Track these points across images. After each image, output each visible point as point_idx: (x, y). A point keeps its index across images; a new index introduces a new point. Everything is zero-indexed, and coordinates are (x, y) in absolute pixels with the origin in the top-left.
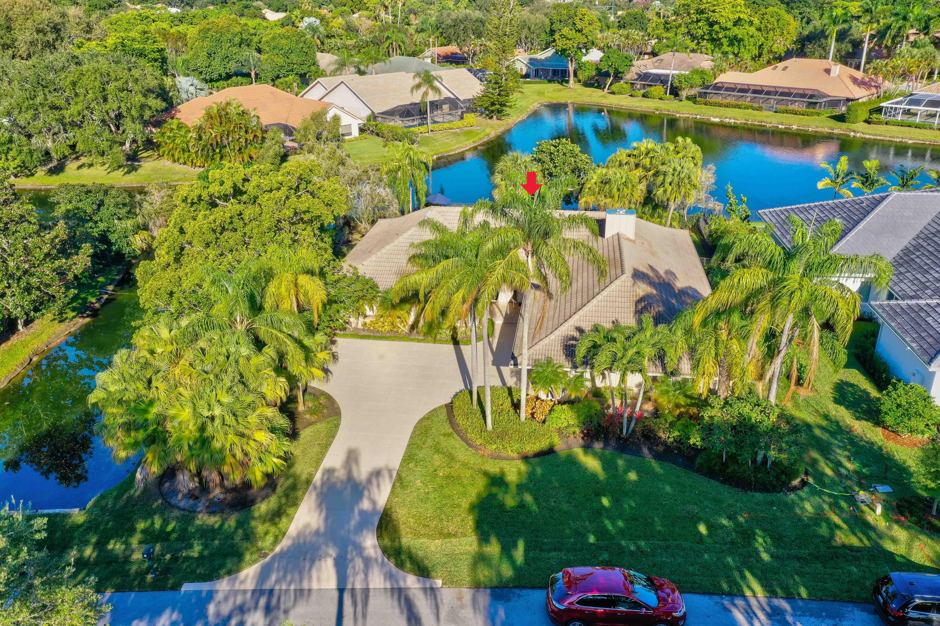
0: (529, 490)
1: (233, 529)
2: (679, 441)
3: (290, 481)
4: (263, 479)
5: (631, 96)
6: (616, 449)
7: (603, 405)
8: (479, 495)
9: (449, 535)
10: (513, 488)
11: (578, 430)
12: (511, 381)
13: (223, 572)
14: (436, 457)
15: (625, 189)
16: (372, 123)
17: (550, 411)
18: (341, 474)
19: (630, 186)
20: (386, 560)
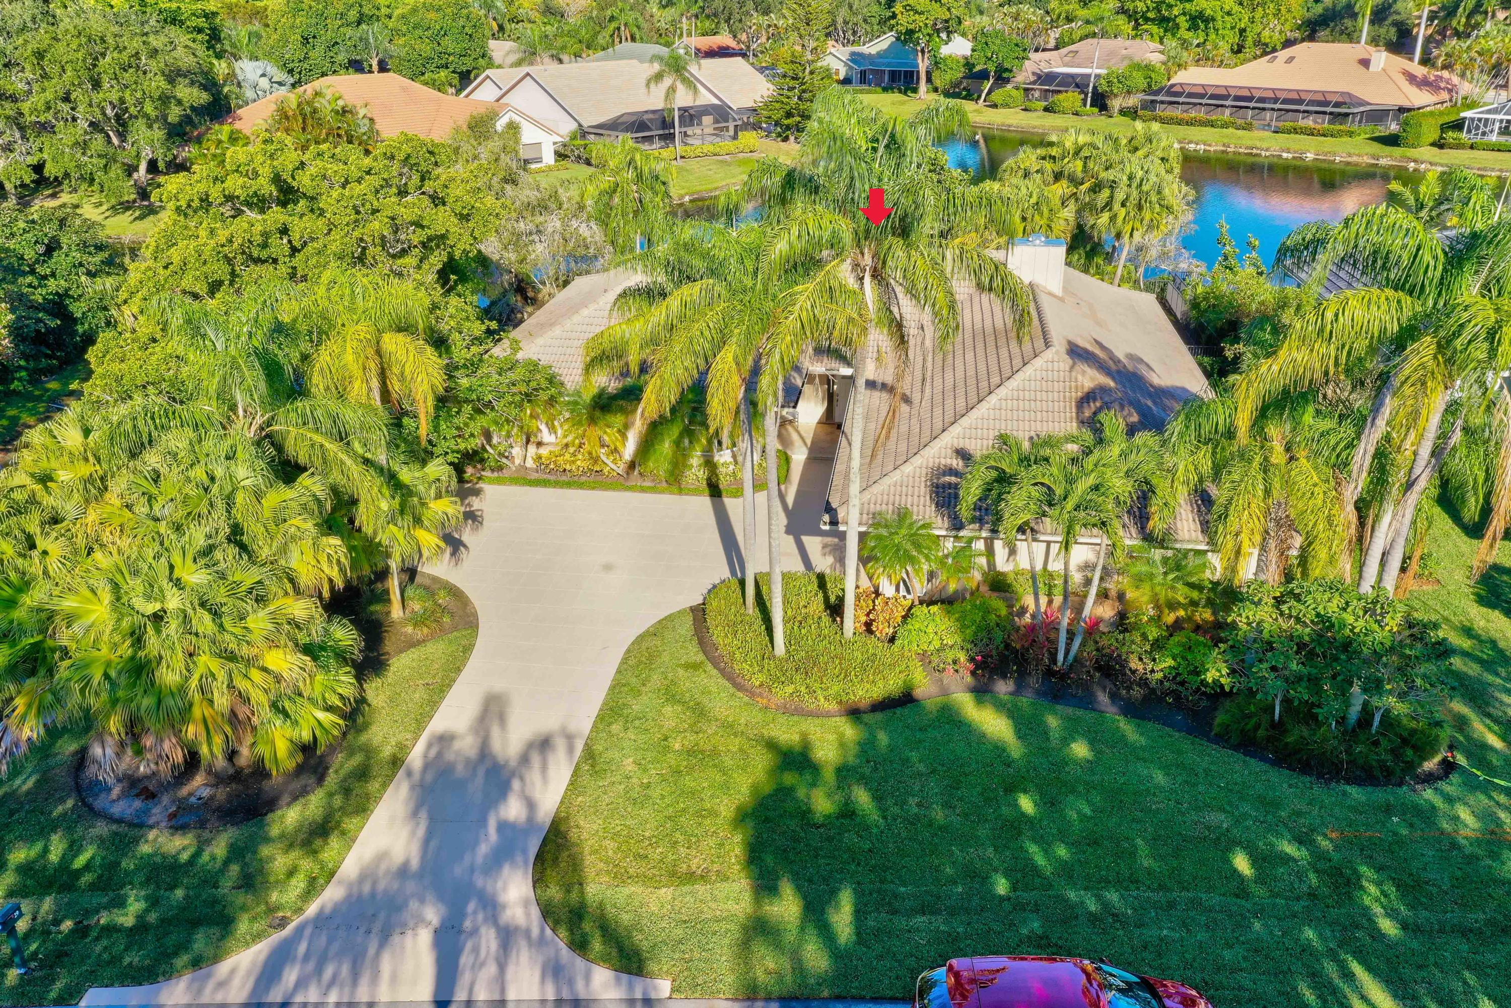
0: (864, 780)
1: (219, 864)
2: (1174, 677)
3: (357, 760)
4: (291, 755)
5: (1025, 110)
6: (1040, 694)
7: (1010, 606)
8: (755, 788)
9: (691, 877)
10: (829, 775)
11: (962, 657)
12: (823, 563)
13: (183, 960)
14: (668, 710)
15: (1037, 217)
16: (579, 142)
17: (905, 617)
18: (467, 745)
19: (1046, 211)
20: (548, 932)
